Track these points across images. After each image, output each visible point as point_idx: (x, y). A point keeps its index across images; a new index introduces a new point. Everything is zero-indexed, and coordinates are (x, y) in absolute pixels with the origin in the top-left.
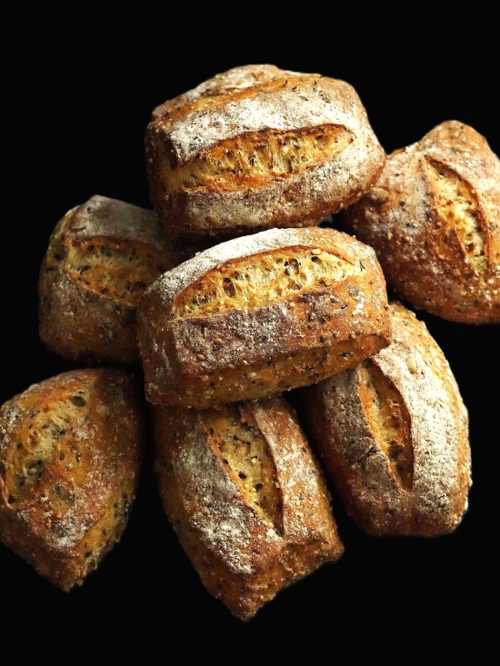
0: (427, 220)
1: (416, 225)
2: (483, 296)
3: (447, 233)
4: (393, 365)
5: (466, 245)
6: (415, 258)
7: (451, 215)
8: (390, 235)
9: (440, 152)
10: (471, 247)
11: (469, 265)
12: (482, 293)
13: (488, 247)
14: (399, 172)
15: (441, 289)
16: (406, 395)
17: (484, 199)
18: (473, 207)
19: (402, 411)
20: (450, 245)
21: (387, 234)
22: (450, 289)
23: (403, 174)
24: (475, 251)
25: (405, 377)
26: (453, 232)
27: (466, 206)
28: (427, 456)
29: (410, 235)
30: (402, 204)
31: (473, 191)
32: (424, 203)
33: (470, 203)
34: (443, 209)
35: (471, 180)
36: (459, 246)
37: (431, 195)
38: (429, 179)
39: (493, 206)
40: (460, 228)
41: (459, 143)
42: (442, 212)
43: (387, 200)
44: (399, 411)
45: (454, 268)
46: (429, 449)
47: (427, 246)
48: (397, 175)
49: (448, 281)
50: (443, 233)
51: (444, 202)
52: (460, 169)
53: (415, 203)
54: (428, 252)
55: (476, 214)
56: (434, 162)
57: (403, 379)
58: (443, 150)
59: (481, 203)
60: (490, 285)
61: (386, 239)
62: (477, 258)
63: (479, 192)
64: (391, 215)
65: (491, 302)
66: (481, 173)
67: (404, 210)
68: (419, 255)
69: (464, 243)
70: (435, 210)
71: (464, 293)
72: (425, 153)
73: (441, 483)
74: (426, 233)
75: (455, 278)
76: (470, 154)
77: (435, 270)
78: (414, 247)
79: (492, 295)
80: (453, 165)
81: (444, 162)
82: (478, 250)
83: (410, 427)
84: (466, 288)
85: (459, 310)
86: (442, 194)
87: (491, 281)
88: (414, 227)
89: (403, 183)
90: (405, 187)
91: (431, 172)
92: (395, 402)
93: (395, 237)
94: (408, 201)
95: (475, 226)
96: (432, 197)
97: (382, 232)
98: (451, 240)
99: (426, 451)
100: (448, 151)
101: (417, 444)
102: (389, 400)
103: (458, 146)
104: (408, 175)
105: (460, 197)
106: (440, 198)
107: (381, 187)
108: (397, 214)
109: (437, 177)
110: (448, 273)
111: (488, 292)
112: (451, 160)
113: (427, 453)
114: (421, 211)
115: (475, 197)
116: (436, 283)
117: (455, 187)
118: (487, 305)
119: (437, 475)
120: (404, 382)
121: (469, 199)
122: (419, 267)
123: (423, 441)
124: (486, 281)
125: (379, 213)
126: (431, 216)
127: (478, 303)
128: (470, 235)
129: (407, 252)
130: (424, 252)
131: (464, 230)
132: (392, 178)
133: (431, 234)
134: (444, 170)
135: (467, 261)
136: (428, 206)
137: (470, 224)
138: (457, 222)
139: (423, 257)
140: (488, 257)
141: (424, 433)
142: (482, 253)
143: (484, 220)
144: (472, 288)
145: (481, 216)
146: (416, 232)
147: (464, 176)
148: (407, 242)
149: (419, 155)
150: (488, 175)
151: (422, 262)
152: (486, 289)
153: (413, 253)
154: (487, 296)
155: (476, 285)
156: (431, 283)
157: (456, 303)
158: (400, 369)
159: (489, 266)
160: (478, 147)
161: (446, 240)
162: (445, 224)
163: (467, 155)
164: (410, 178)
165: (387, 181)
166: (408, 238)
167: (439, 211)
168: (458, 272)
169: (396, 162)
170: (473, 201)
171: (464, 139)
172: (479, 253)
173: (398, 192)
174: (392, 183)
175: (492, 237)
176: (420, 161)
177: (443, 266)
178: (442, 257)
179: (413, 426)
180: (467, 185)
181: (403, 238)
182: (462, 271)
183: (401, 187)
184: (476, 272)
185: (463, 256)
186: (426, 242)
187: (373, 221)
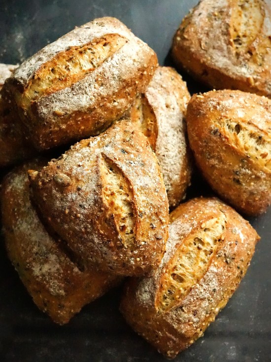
0: (95, 205)
1: (86, 207)
2: (129, 261)
3: (108, 216)
4: (156, 99)
5: (120, 227)
6: (83, 230)
7: (112, 204)
8: (67, 211)
9: (113, 152)
10: (123, 228)
11: (121, 240)
12: (128, 259)
13: (137, 228)
14: (81, 164)
15: (99, 252)
16: (159, 118)
17: (138, 194)
18: (129, 199)
19: (154, 126)
20: (109, 224)
21: (65, 210)
22: (106, 254)
23: (83, 166)
24: (126, 230)
25: (162, 108)
26: (112, 216)
27: (124, 197)
28: (163, 157)
29: (81, 213)
30: (79, 189)
31: (131, 187)
32: (95, 191)
33: (128, 195)
34: (107, 198)
35: (131, 178)
36: (114, 226)
37: (100, 186)
38: (100, 174)
39: (144, 198)
40: (117, 213)
41: (128, 146)
42: (106, 201)
43: (69, 184)
44: (153, 127)
45: (110, 241)
46: (166, 153)
47: (92, 223)
48: (79, 166)
49: (105, 249)
50: (104, 215)
51: (109, 193)
52: (124, 168)
53: (88, 190)
54: (92, 227)
55: (131, 204)
56: (107, 159)
57: (160, 108)
58: (116, 149)
59: (135, 196)
60: (135, 254)
61: (64, 213)
62: (127, 235)
63: (135, 188)
64: (70, 196)
65: (134, 265)
66: (140, 172)
67: (79, 194)
68: (86, 228)
69: (119, 225)
70: (101, 199)
71: (115, 258)
72: (102, 151)
73: (168, 176)
74: (93, 214)
75: (110, 248)
76: (135, 155)
77: (96, 240)
78: (83, 222)
79: (136, 261)
80: (120, 164)
81: (114, 161)
82: (129, 229)
83: (157, 137)
84: (117, 254)
85: (111, 268)
86: (108, 187)
87: (136, 252)
88: (84, 208)
89: (82, 173)
90: (83, 177)
91: (103, 168)
92: (152, 121)
93: (71, 213)
94: (84, 188)
95: (129, 212)
96: (101, 188)
97: (62, 207)
98: (110, 222)
99: (163, 154)
100: (119, 151)
101: (158, 148)
102: (148, 119)
103: (128, 148)
104: (86, 168)
105: (121, 190)
106: (106, 189)
107: (66, 173)
108: (74, 196)
109: (107, 171)
110: (105, 244)
111: (133, 259)
112: (119, 160)
113: (164, 156)
114: (91, 196)
115: (131, 191)
116: (96, 248)
117: (119, 182)
118: (131, 267)
119: (167, 171)
120: (160, 111)
121: (128, 192)
122: (86, 236)
123: (163, 148)
124: (132, 251)
125: (62, 193)
126: (98, 202)
127: (125, 265)
128: (124, 219)
129: (78, 224)
130: (89, 226)
131: (119, 215)
132: (75, 167)
133: (96, 215)
134: (113, 167)
135: (119, 237)
136: (97, 194)
137: (125, 211)
138: (116, 209)
139: (89, 230)
140: (136, 235)
141: (164, 143)
142: (132, 232)
143: (136, 210)
144: (122, 255)
145: (134, 207)
146: (86, 211)
147: (126, 174)
148: (79, 218)
149: (98, 151)
150: (145, 173)
151: (87, 233)
152: (131, 257)
153: (82, 226)
154: (132, 262)
155: (125, 253)
156: (93, 248)
157: (109, 263)
158: (160, 102)
159: (135, 242)
160: (141, 150)
161: (106, 220)
162: (107, 209)
163: (132, 156)
164: (88, 170)
165: (71, 170)
166: (79, 215)
167: (104, 199)
168: (112, 244)
169: (80, 155)
170: (130, 194)
171: (132, 143)
172: (130, 231)
173: (78, 180)
174: (74, 171)
175: (140, 222)
176: (98, 157)
177: (102, 239)
178: (102, 232)
179: (158, 137)
180: (128, 181)
181: (76, 215)
182: (115, 243)
183: (80, 176)
184: (125, 245)
185: (117, 234)
186: (92, 220)
187: (57, 198)
